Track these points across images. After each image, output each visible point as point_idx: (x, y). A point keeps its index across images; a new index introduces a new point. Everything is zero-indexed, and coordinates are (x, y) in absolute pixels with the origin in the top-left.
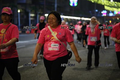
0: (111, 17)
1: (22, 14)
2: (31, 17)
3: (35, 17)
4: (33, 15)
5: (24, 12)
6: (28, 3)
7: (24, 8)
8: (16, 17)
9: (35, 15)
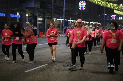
2: (39, 21)
3: (43, 21)
5: (32, 16)
6: (36, 7)
7: (32, 12)
8: (24, 21)
9: (43, 19)
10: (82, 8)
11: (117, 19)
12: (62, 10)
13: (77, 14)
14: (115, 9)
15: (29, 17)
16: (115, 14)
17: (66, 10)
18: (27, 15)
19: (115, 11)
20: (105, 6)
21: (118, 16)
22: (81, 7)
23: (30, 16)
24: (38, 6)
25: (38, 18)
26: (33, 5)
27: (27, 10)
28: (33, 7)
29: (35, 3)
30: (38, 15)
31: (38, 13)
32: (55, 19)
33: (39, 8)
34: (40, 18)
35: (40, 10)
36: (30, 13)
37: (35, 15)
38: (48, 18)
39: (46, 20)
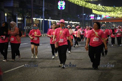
0: (99, 20)
1: (9, 17)
2: (19, 21)
3: (23, 21)
4: (20, 19)
5: (11, 16)
6: (15, 6)
7: (11, 12)
8: (3, 20)
9: (22, 19)
10: (61, 8)
11: (96, 19)
12: (42, 9)
13: (56, 13)
14: (94, 9)
15: (7, 16)
16: (94, 14)
17: (45, 10)
18: (6, 15)
19: (94, 11)
20: (83, 6)
21: (96, 16)
22: (60, 6)
23: (9, 16)
24: (17, 5)
25: (17, 17)
26: (12, 4)
27: (5, 10)
28: (12, 6)
29: (14, 3)
30: (17, 14)
31: (17, 12)
32: (34, 19)
33: (18, 7)
34: (20, 17)
35: (19, 9)
36: (9, 12)
37: (15, 14)
38: (27, 18)
39: (26, 19)
